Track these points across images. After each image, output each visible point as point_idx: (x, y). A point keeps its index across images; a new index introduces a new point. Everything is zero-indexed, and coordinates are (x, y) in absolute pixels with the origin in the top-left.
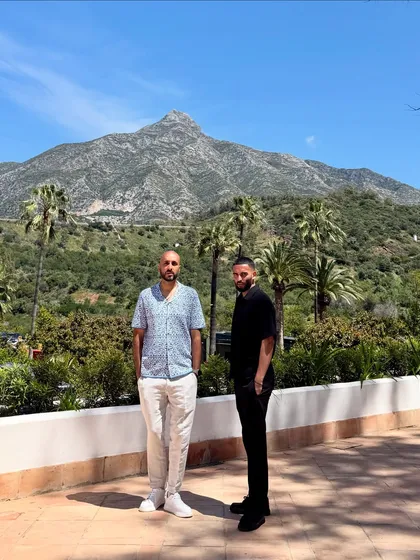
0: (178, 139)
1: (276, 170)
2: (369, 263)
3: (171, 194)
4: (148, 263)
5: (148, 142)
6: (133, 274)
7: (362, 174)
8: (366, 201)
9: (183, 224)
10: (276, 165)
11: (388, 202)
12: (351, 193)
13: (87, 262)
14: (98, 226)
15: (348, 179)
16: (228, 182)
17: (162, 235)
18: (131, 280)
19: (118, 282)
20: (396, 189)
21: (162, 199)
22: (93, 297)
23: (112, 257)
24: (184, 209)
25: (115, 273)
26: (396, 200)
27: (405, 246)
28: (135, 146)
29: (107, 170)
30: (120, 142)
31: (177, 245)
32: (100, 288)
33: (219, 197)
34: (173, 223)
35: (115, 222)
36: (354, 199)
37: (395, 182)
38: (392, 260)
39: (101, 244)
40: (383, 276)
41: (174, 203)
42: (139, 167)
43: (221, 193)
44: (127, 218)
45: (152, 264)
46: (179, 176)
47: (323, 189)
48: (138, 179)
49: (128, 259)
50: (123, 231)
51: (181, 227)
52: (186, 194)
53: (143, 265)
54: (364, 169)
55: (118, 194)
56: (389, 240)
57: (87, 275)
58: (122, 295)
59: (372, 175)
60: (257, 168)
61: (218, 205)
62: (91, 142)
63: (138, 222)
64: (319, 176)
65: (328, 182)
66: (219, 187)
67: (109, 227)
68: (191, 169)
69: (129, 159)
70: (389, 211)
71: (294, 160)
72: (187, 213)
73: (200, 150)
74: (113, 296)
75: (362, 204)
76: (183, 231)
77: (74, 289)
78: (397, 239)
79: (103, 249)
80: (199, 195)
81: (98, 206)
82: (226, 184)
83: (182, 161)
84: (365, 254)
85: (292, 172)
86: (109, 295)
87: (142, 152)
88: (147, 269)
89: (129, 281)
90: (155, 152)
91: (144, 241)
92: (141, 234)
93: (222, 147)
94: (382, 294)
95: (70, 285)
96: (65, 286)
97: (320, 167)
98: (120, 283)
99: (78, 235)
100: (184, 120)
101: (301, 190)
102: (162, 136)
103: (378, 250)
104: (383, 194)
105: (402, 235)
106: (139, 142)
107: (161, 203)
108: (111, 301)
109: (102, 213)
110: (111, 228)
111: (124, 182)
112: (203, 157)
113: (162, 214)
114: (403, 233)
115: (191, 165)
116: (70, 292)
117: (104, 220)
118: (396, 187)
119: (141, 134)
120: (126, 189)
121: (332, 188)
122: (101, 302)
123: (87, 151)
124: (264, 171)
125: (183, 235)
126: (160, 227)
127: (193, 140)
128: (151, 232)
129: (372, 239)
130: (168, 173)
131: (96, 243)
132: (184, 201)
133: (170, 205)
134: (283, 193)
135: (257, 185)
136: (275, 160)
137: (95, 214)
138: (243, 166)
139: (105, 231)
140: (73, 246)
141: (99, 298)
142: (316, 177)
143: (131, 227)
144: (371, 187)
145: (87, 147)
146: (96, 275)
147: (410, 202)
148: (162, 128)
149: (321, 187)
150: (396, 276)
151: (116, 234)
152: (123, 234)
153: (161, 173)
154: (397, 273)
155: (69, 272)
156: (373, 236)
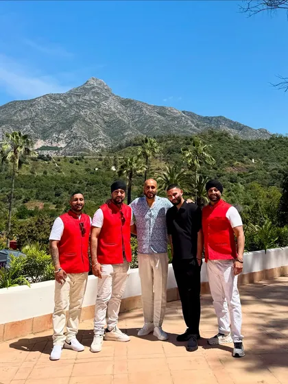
0: (96, 97)
1: (162, 118)
2: (224, 177)
3: (91, 135)
4: (78, 182)
5: (75, 99)
6: (68, 190)
7: (219, 120)
8: (222, 138)
9: (101, 155)
10: (163, 115)
11: (236, 138)
12: (212, 132)
13: (35, 182)
14: (41, 157)
15: (210, 123)
16: (131, 126)
17: (86, 162)
18: (67, 193)
19: (58, 195)
20: (241, 129)
21: (85, 139)
22: (40, 205)
23: (52, 178)
24: (100, 144)
25: (55, 189)
26: (241, 137)
27: (247, 166)
28: (65, 102)
29: (46, 119)
30: (55, 99)
31: (96, 169)
32: (44, 199)
33: (124, 137)
34: (94, 154)
35: (53, 154)
36: (214, 136)
37: (240, 124)
38: (238, 175)
39: (44, 169)
40: (232, 186)
41: (94, 141)
42: (69, 116)
43: (126, 134)
44: (61, 151)
45: (81, 182)
46: (97, 122)
47: (194, 130)
48: (68, 125)
49: (63, 179)
50: (59, 160)
51: (99, 157)
52: (102, 135)
53: (74, 183)
54: (221, 117)
55: (54, 135)
56: (237, 162)
57: (35, 191)
58: (60, 203)
59: (225, 120)
60: (150, 117)
61: (124, 142)
62: (34, 100)
63: (69, 155)
64: (192, 121)
65: (198, 126)
66: (125, 130)
67: (49, 158)
68: (105, 118)
69: (61, 111)
70: (236, 143)
71: (175, 111)
72: (103, 148)
73: (111, 105)
74: (54, 204)
75: (219, 139)
76: (100, 160)
77: (26, 201)
78: (242, 162)
79: (45, 173)
80: (111, 135)
81: (40, 143)
82: (129, 127)
83: (99, 113)
84: (221, 172)
85: (174, 119)
86: (51, 203)
87: (71, 106)
88: (77, 185)
89: (65, 194)
90: (80, 106)
91: (74, 167)
92: (71, 162)
93: (126, 103)
94: (232, 198)
95: (24, 197)
96: (20, 198)
97: (192, 115)
98: (59, 195)
99: (27, 163)
100: (100, 84)
101: (179, 131)
102: (85, 95)
103: (229, 169)
104: (233, 133)
105: (244, 159)
106: (68, 99)
107: (85, 141)
108: (53, 207)
109: (43, 148)
110: (50, 159)
111: (58, 127)
112: (113, 110)
113: (85, 148)
114: (245, 158)
115: (105, 115)
116: (24, 202)
117: (45, 153)
118: (241, 128)
119: (70, 94)
120: (60, 132)
121: (200, 130)
122: (46, 208)
123: (31, 105)
124: (155, 119)
125: (100, 162)
126: (85, 157)
127: (106, 98)
128: (78, 161)
129: (226, 162)
130: (89, 121)
131: (40, 169)
132: (100, 139)
133: (91, 142)
134: (168, 133)
135: (150, 128)
136: (162, 111)
137: (38, 149)
138: (141, 115)
139: (47, 160)
140: (24, 171)
141: (44, 206)
142: (189, 122)
143: (65, 157)
144: (224, 128)
145: (31, 103)
146: (42, 190)
147: (250, 138)
148: (85, 90)
149: (192, 129)
150: (240, 186)
151: (54, 162)
152: (59, 163)
153: (84, 120)
154: (241, 183)
155: (22, 189)
156: (226, 160)
